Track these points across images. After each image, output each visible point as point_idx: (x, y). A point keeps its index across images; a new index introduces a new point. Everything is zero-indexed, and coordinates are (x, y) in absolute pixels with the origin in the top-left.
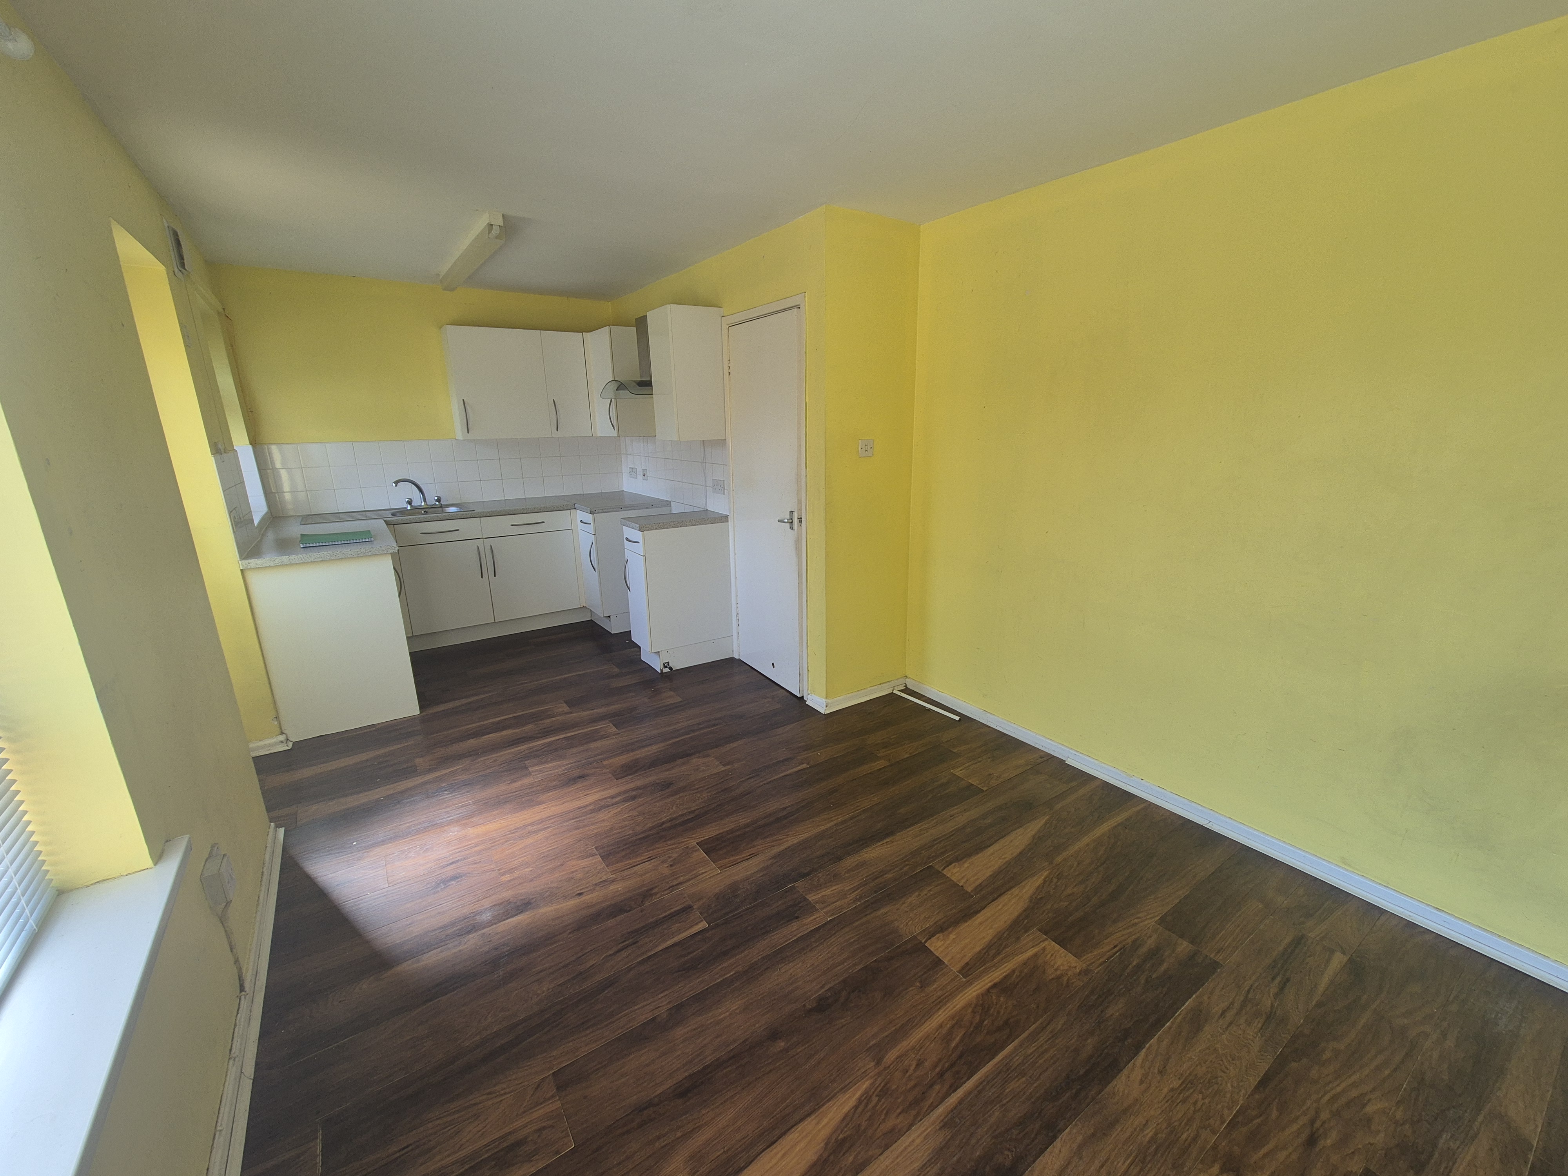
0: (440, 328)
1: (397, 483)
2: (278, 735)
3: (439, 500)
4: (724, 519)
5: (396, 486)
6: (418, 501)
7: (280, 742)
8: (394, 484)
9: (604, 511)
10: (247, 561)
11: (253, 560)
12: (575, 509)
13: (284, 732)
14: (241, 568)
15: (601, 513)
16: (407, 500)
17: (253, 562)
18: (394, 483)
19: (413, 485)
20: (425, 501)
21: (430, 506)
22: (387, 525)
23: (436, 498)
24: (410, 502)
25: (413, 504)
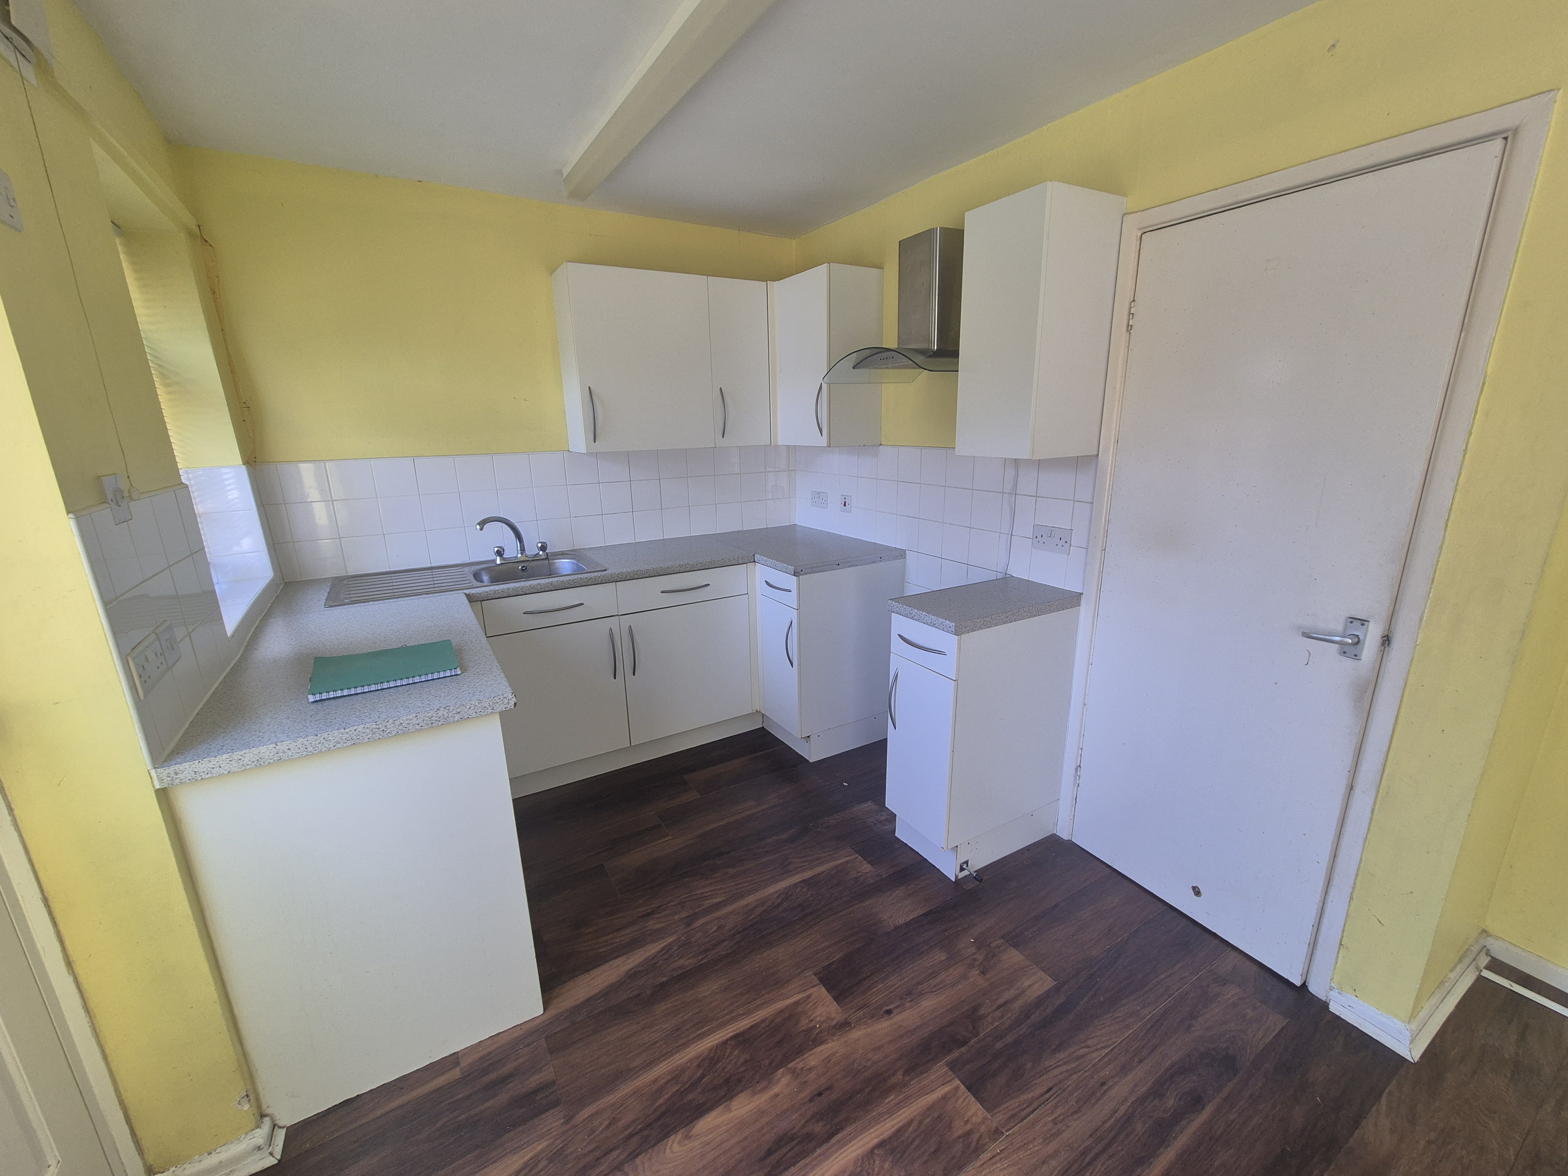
0: (552, 271)
1: (482, 524)
2: (252, 1130)
3: (543, 548)
4: (1072, 600)
5: (481, 529)
6: (512, 551)
7: (254, 1149)
8: (478, 527)
9: (814, 569)
10: (171, 770)
11: (186, 765)
12: (754, 562)
13: (269, 1111)
14: (158, 787)
15: (810, 573)
16: (496, 549)
17: (186, 768)
18: (478, 524)
19: (504, 525)
20: (523, 550)
21: (530, 558)
22: (470, 601)
23: (540, 545)
24: (500, 553)
25: (504, 556)
